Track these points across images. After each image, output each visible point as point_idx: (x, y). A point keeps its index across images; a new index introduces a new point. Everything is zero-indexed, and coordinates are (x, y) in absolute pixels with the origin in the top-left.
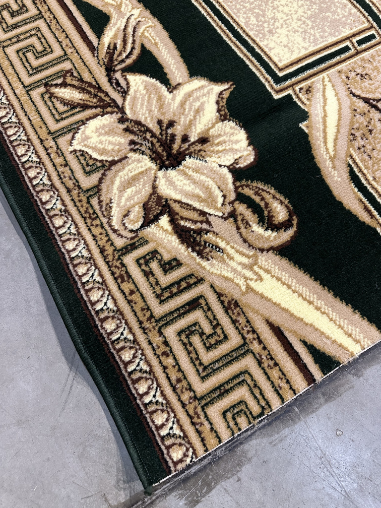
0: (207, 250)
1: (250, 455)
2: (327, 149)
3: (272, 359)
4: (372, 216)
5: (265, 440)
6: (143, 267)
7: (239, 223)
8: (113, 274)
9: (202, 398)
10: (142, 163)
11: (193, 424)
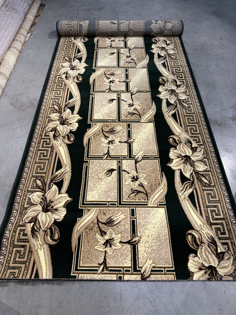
0: (35, 236)
1: (9, 285)
2: (78, 228)
3: (28, 268)
4: (75, 250)
5: (14, 285)
6: (20, 232)
7: (46, 234)
8: (14, 229)
9: (10, 267)
10: (39, 208)
11: (4, 271)
